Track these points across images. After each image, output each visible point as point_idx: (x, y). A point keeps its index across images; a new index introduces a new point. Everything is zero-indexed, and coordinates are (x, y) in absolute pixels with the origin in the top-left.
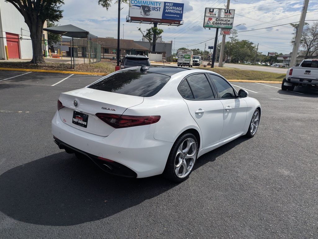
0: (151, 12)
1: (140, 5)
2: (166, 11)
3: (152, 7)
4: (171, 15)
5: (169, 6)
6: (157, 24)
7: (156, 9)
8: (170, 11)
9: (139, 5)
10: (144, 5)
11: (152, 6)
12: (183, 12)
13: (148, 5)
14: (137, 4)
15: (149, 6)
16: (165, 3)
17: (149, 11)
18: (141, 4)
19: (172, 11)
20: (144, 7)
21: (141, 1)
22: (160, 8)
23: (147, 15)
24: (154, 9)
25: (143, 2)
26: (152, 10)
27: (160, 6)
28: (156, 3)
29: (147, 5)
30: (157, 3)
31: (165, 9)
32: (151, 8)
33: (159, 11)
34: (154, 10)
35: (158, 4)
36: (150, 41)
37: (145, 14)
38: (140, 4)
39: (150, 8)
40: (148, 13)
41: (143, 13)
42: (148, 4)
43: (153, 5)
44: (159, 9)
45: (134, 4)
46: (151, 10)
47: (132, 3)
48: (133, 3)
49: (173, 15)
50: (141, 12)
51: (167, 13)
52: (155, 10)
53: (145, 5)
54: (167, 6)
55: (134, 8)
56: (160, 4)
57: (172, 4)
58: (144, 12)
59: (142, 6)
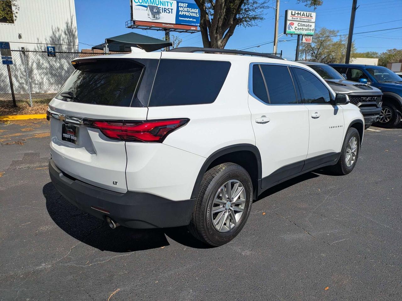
0: (161, 15)
1: (147, 5)
2: (180, 13)
4: (186, 19)
5: (183, 7)
6: (169, 31)
7: (167, 11)
8: (185, 13)
9: (145, 4)
10: (151, 5)
11: (162, 6)
12: (200, 15)
14: (143, 4)
15: (159, 6)
16: (178, 3)
17: (158, 13)
19: (187, 14)
20: (152, 8)
22: (172, 9)
23: (157, 19)
24: (165, 10)
26: (162, 12)
27: (171, 6)
28: (166, 3)
29: (155, 5)
30: (168, 2)
31: (178, 11)
32: (161, 9)
33: (172, 13)
34: (164, 12)
35: (169, 4)
37: (154, 17)
40: (157, 16)
41: (151, 16)
42: (157, 4)
44: (170, 10)
45: (139, 4)
48: (137, 2)
49: (189, 19)
50: (149, 15)
51: (181, 16)
53: (153, 5)
54: (181, 7)
55: (139, 9)
56: (171, 4)
57: (187, 4)
58: (152, 14)
59: (149, 6)
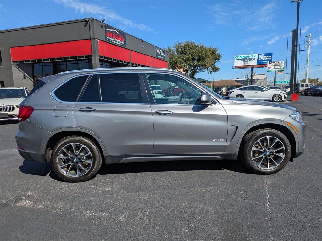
0: (248, 62)
1: (241, 59)
2: (260, 59)
4: (263, 62)
6: (254, 68)
7: (252, 60)
8: (262, 59)
9: (240, 59)
10: (244, 58)
11: (249, 58)
12: (272, 58)
14: (239, 59)
17: (247, 61)
19: (264, 59)
20: (244, 60)
21: (242, 56)
22: (255, 58)
23: (246, 64)
24: (251, 59)
26: (249, 60)
28: (252, 56)
29: (246, 58)
31: (258, 58)
40: (247, 63)
41: (243, 63)
43: (250, 57)
44: (254, 59)
47: (236, 58)
49: (265, 61)
50: (242, 63)
51: (260, 61)
54: (260, 56)
55: (237, 61)
57: (264, 55)
59: (242, 59)
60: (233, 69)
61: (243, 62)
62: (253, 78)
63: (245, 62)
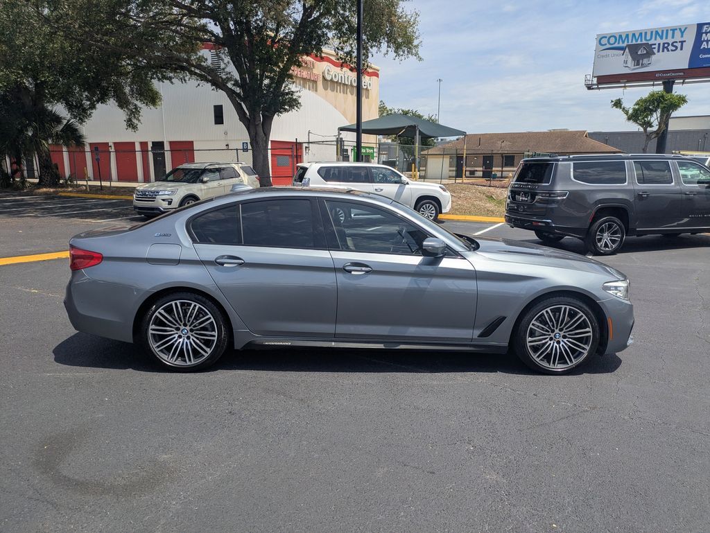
0: (653, 57)
1: (625, 45)
2: (704, 45)
3: (659, 44)
6: (673, 83)
7: (671, 48)
9: (621, 45)
10: (634, 42)
11: (659, 41)
13: (646, 40)
14: (616, 45)
15: (650, 43)
16: (700, 26)
17: (649, 52)
18: (628, 41)
20: (633, 49)
21: (627, 36)
22: (682, 42)
23: (643, 66)
24: (665, 47)
25: (634, 35)
26: (659, 51)
27: (682, 36)
28: (670, 33)
29: (644, 42)
30: (674, 30)
31: (698, 42)
32: (656, 46)
33: (681, 49)
34: (663, 51)
35: (678, 33)
36: (645, 129)
37: (638, 64)
38: (623, 42)
39: (653, 46)
40: (645, 61)
41: (630, 62)
42: (648, 38)
43: (661, 38)
44: (679, 45)
45: (608, 46)
46: (655, 51)
47: (603, 45)
48: (606, 44)
50: (626, 62)
51: (707, 51)
52: (668, 50)
53: (639, 42)
54: (706, 33)
55: (607, 56)
56: (682, 33)
58: (634, 59)
59: (629, 46)
60: (589, 88)
61: (630, 59)
62: (667, 125)
63: (637, 59)
